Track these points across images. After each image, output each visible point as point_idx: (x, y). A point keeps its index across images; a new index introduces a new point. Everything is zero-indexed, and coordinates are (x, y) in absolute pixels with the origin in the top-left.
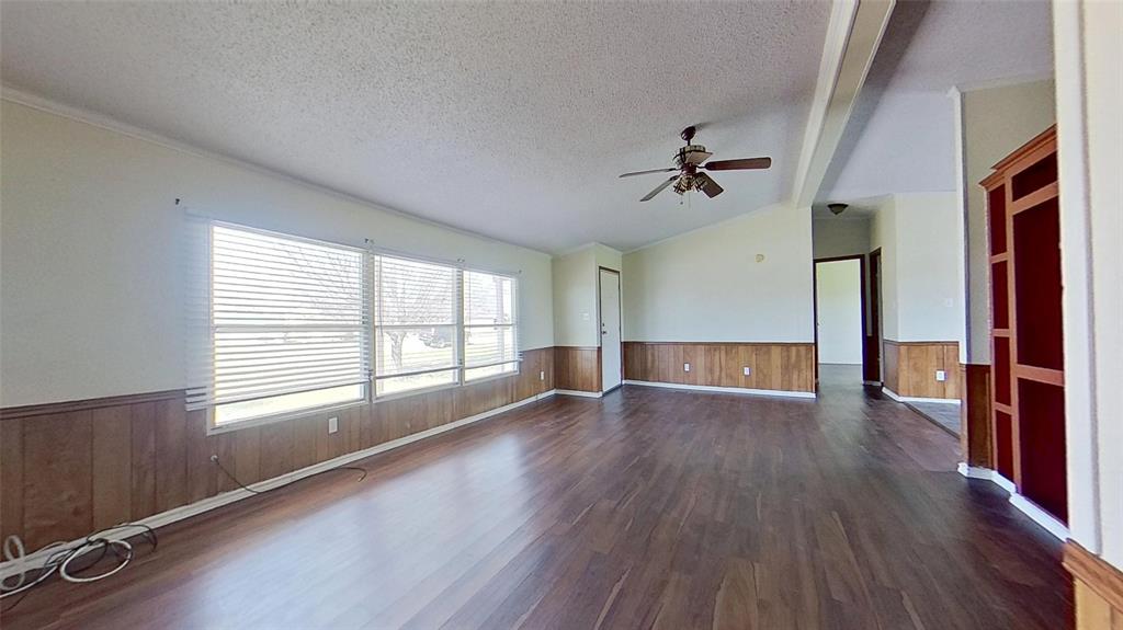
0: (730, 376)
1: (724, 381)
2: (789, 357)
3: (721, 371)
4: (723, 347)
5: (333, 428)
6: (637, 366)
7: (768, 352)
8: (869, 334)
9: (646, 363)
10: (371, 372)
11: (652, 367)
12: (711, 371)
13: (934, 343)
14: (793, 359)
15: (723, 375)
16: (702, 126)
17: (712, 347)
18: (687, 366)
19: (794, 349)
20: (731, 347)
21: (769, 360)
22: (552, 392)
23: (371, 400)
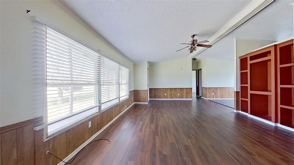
0: (175, 96)
1: (174, 97)
2: (187, 91)
3: (173, 95)
4: (174, 89)
5: (90, 126)
6: (153, 95)
7: (183, 90)
8: (197, 86)
9: (155, 94)
10: (100, 102)
11: (157, 95)
12: (171, 95)
13: (212, 88)
14: (188, 92)
15: (174, 96)
16: (196, 35)
17: (171, 89)
18: (166, 94)
19: (188, 89)
20: (175, 89)
21: (183, 92)
22: (134, 103)
23: (100, 112)
